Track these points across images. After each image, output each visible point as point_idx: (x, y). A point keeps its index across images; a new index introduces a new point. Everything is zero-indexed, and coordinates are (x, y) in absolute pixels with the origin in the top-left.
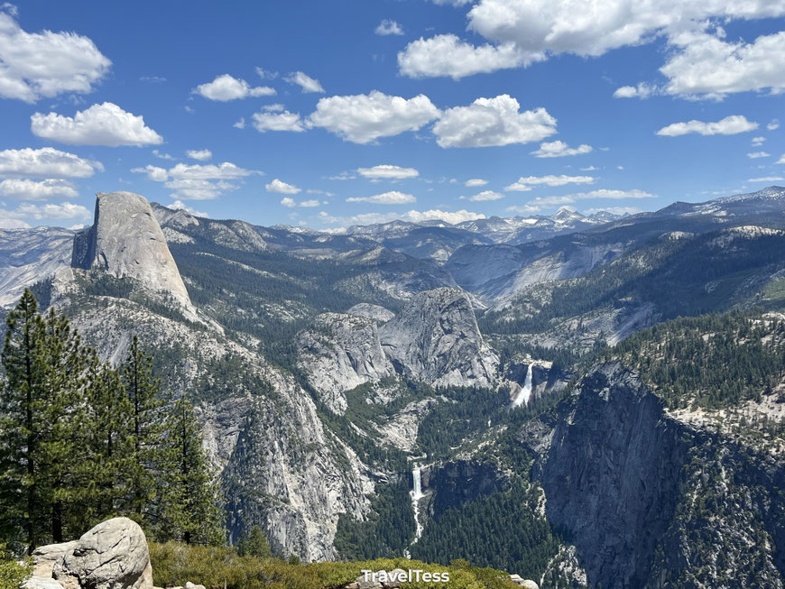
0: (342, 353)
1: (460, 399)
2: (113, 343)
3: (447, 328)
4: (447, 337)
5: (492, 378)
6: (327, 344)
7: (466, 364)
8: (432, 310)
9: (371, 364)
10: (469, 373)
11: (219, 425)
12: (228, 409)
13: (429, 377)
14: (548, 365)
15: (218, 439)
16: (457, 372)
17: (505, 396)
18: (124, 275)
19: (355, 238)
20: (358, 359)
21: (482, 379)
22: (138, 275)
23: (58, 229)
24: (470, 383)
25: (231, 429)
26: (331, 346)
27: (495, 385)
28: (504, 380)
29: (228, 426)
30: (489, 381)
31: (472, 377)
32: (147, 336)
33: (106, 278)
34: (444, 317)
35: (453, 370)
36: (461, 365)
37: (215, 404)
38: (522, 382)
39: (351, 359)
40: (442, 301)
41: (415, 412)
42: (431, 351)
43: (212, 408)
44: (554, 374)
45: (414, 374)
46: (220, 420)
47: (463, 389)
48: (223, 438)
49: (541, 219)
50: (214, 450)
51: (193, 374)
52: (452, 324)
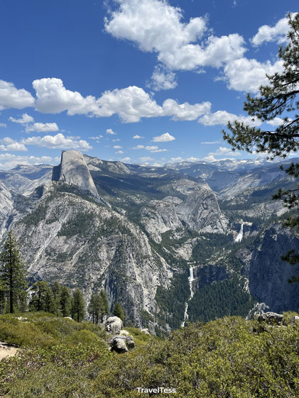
0: (160, 217)
1: (211, 238)
2: (66, 211)
3: (205, 207)
4: (205, 211)
5: (225, 229)
6: (153, 213)
7: (213, 223)
8: (199, 199)
9: (172, 222)
10: (215, 227)
11: (108, 246)
12: (112, 239)
13: (197, 228)
14: (250, 224)
15: (107, 252)
16: (210, 226)
17: (231, 237)
18: (72, 183)
20: (167, 219)
21: (221, 230)
22: (77, 184)
23: (48, 165)
24: (216, 231)
25: (113, 248)
26: (155, 214)
27: (226, 232)
28: (230, 230)
29: (111, 246)
31: (216, 228)
32: (80, 209)
33: (65, 185)
34: (204, 202)
35: (208, 225)
37: (106, 237)
38: (238, 232)
39: (163, 220)
40: (203, 196)
41: (191, 243)
42: (198, 217)
43: (105, 239)
44: (253, 228)
45: (191, 227)
46: (108, 244)
47: (212, 234)
48: (109, 251)
49: (248, 160)
50: (105, 257)
51: (98, 224)
52: (207, 205)
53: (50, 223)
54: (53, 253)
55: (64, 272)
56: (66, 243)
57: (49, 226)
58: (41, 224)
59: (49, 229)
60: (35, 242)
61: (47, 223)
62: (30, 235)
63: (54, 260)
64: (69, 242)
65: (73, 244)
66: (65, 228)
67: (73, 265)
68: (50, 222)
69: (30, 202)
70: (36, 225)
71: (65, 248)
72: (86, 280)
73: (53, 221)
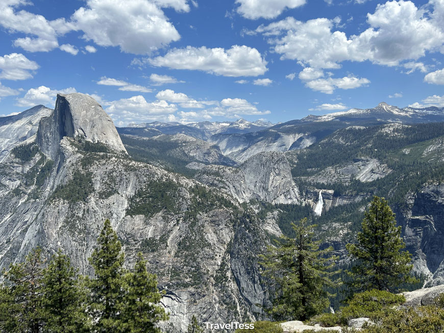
0: (231, 186)
1: (288, 211)
2: (126, 179)
3: (277, 172)
4: (277, 177)
5: (299, 199)
6: (221, 181)
7: (287, 192)
8: (268, 163)
9: (244, 192)
10: (289, 197)
11: (213, 225)
12: (216, 216)
13: (270, 199)
14: (331, 192)
15: (215, 232)
16: (282, 196)
18: (98, 141)
19: (148, 129)
20: (239, 189)
21: (295, 200)
22: (106, 141)
24: (290, 202)
25: (221, 227)
26: (223, 182)
27: (301, 203)
28: (305, 200)
29: (219, 225)
30: (298, 200)
31: (290, 198)
32: (148, 175)
34: (275, 167)
35: (281, 195)
36: (284, 192)
37: (206, 212)
38: (316, 200)
39: (235, 189)
40: (273, 158)
41: (274, 218)
42: (270, 185)
43: (205, 215)
45: (262, 198)
46: (212, 222)
47: (288, 205)
48: (218, 232)
50: (215, 239)
51: (188, 196)
52: (280, 170)
53: (107, 197)
54: (131, 241)
55: (164, 266)
56: (147, 223)
57: (107, 201)
58: (93, 199)
59: (109, 206)
60: (95, 226)
61: (101, 197)
62: (80, 215)
63: (137, 250)
64: (152, 222)
65: (161, 225)
66: (137, 203)
67: (173, 253)
68: (104, 195)
69: (8, 171)
70: (86, 201)
71: (150, 232)
72: (205, 274)
73: (110, 194)
